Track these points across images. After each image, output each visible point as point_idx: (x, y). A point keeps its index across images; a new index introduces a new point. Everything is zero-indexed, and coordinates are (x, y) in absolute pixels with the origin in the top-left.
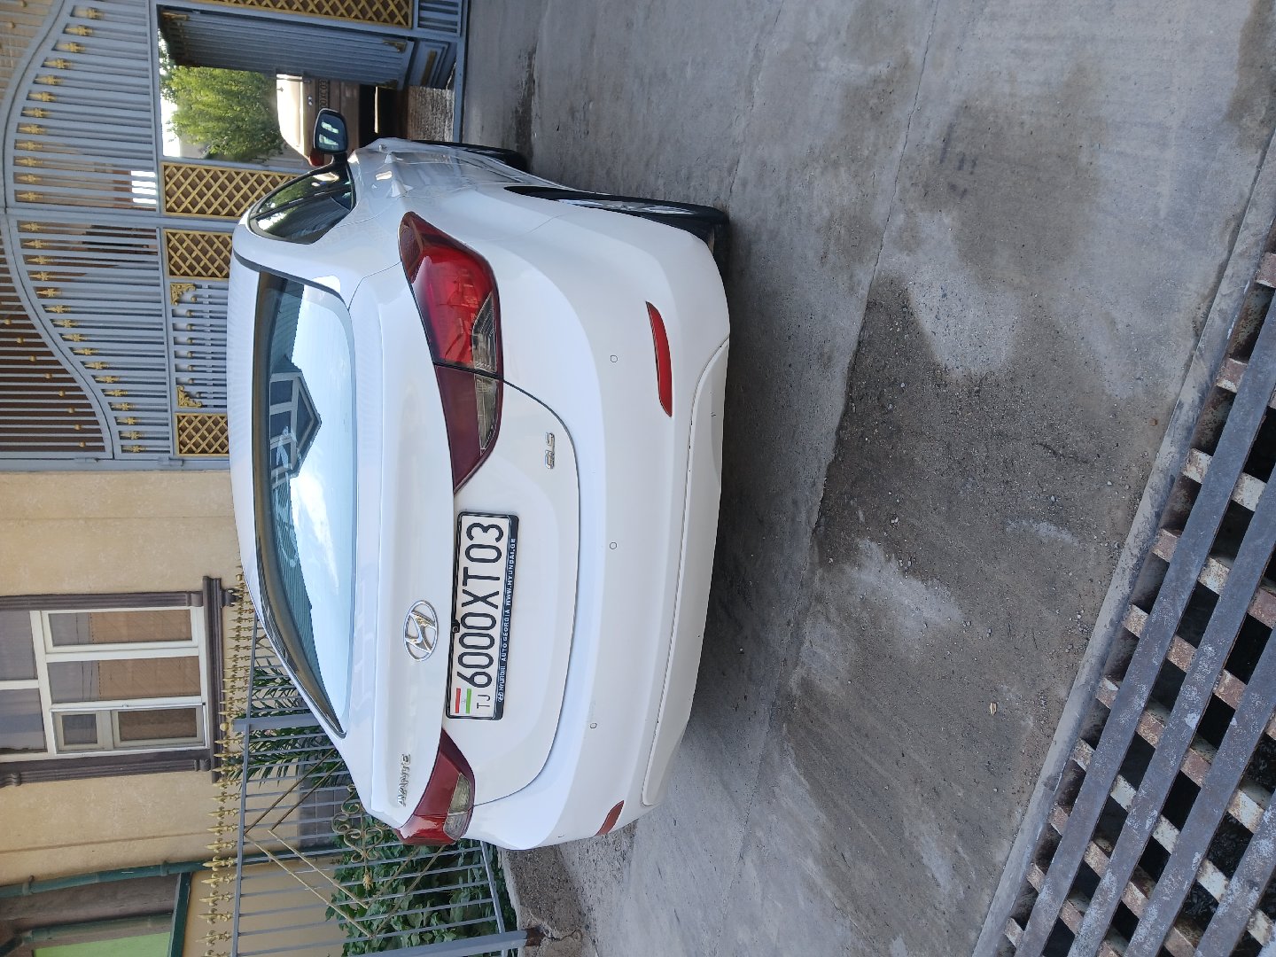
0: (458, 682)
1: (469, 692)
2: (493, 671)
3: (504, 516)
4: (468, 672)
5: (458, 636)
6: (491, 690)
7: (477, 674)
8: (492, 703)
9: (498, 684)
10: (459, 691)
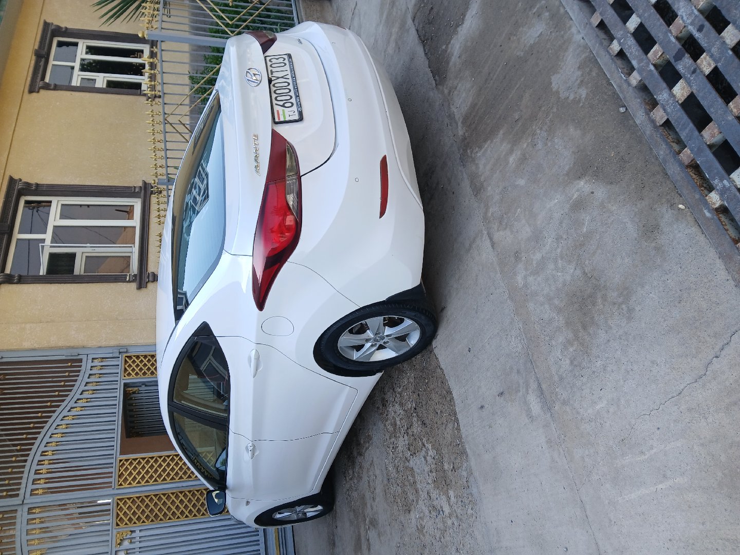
0: (276, 108)
1: (283, 110)
2: (293, 100)
3: (286, 54)
4: (281, 103)
5: (271, 85)
6: (295, 108)
7: (285, 103)
8: (296, 113)
9: (297, 105)
10: (278, 111)
